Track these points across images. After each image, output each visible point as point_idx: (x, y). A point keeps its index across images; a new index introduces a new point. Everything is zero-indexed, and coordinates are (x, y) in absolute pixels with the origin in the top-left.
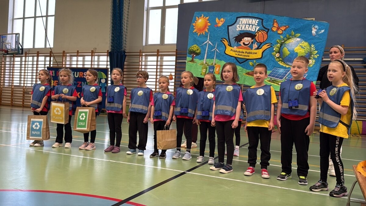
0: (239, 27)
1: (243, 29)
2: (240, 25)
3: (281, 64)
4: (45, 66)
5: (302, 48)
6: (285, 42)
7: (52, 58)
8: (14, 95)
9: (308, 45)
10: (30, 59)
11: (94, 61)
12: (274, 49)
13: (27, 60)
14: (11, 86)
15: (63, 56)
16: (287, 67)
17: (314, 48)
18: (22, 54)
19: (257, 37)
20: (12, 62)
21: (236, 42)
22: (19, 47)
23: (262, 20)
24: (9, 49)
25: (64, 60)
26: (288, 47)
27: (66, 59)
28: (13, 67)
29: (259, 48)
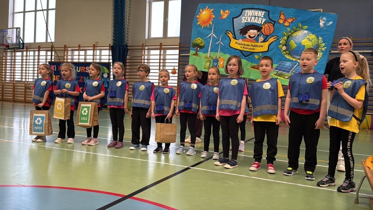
0: (245, 19)
1: (249, 21)
2: (246, 17)
3: (288, 57)
4: (46, 60)
5: (309, 40)
6: (292, 34)
7: (53, 52)
8: (15, 90)
9: (316, 38)
10: (32, 53)
11: (96, 55)
12: (281, 42)
13: (28, 55)
14: (12, 82)
15: (65, 50)
16: (294, 60)
17: (322, 40)
18: (23, 48)
19: (263, 29)
20: (14, 57)
21: (241, 34)
22: (20, 42)
23: (269, 12)
24: (10, 44)
25: (66, 54)
26: (295, 40)
27: (67, 53)
28: (15, 62)
29: (266, 41)
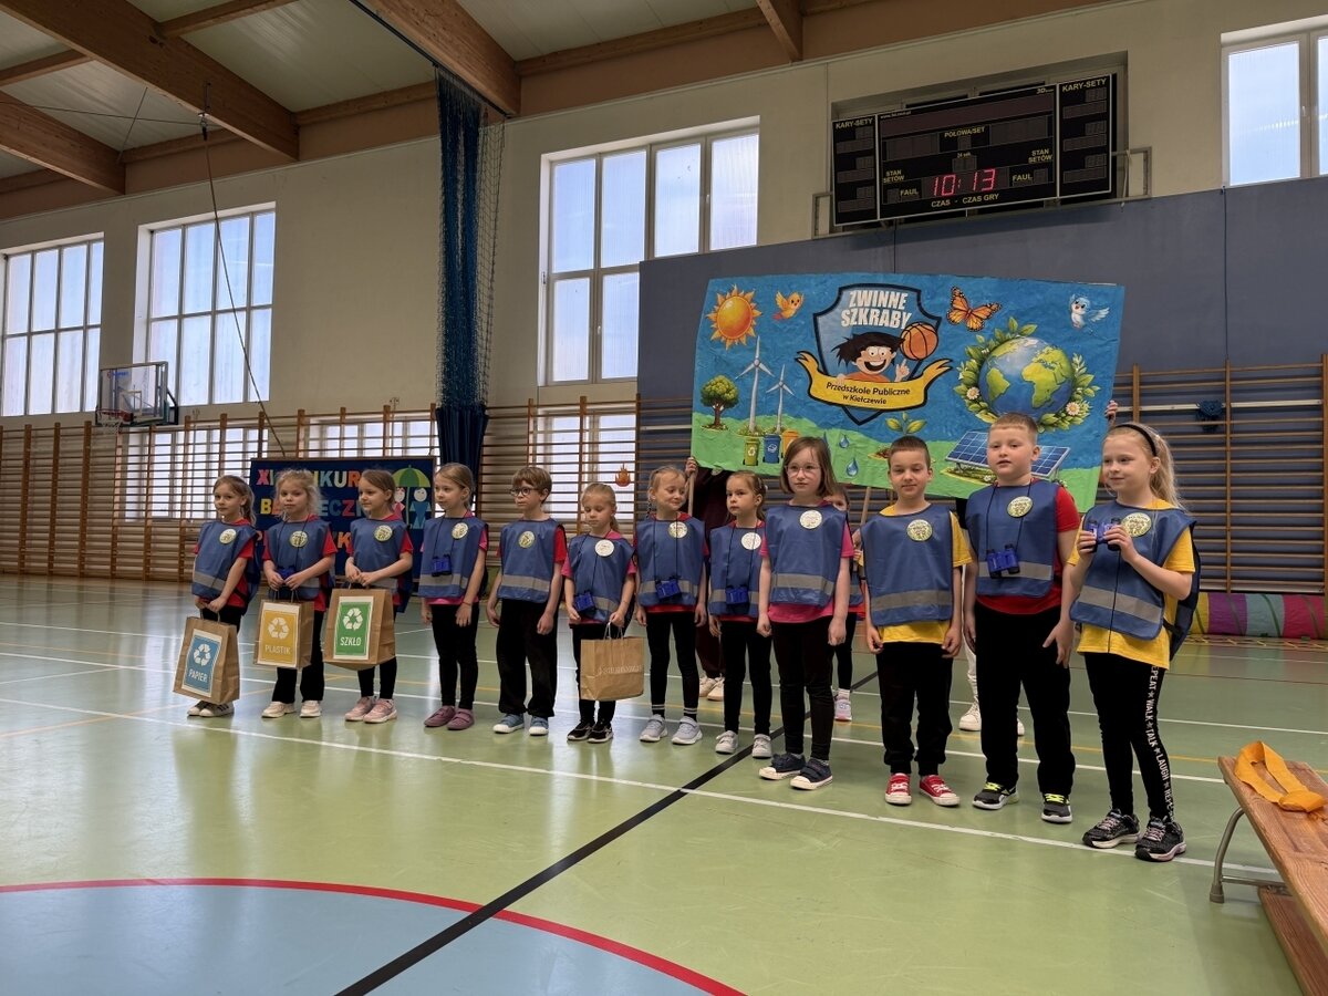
0: (850, 316)
1: (863, 320)
2: (852, 310)
3: (985, 418)
4: (244, 456)
5: (1046, 366)
6: (991, 351)
7: (266, 432)
8: (152, 545)
9: (1063, 358)
10: (202, 436)
11: (392, 437)
12: (961, 377)
13: (191, 441)
14: (143, 521)
15: (300, 424)
17: (1083, 365)
18: (176, 422)
19: (905, 343)
20: (147, 448)
21: (843, 361)
22: (166, 404)
23: (918, 292)
24: (138, 411)
25: (302, 436)
26: (1002, 368)
27: (307, 434)
28: (150, 463)
29: (916, 375)
